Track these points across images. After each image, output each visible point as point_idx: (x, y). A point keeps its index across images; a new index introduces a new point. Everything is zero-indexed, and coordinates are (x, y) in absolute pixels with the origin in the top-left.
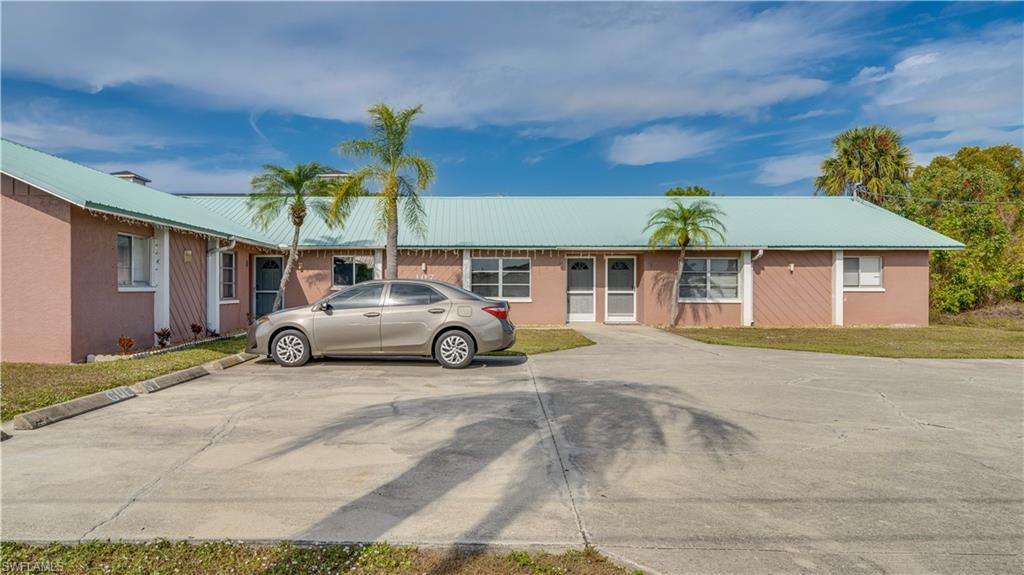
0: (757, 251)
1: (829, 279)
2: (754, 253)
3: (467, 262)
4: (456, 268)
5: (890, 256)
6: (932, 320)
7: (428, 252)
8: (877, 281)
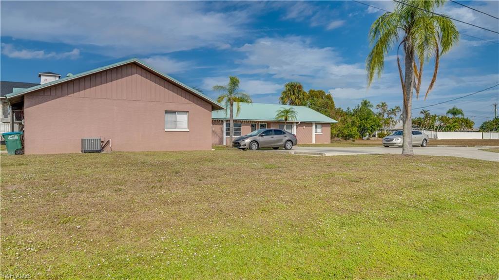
0: (298, 123)
1: (311, 130)
2: (297, 123)
3: (225, 124)
4: (221, 126)
5: (323, 124)
6: (331, 142)
7: (215, 120)
8: (320, 131)
